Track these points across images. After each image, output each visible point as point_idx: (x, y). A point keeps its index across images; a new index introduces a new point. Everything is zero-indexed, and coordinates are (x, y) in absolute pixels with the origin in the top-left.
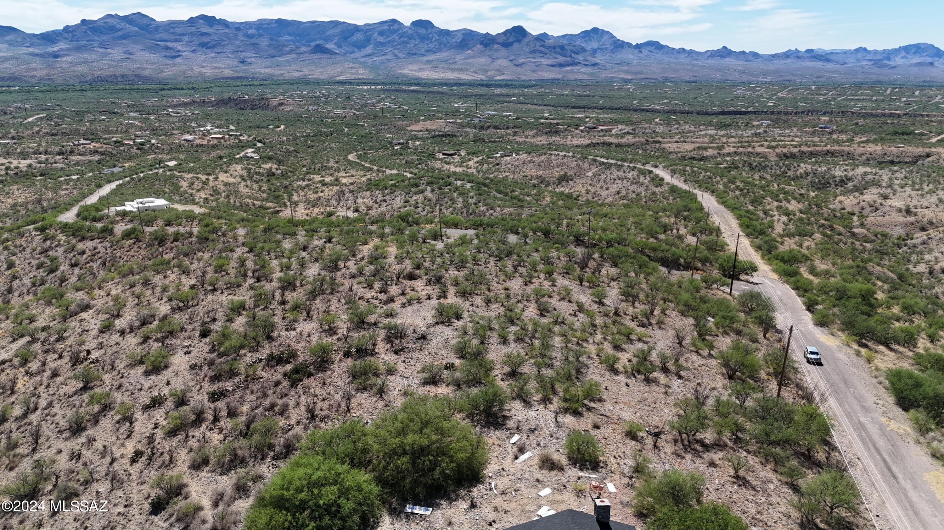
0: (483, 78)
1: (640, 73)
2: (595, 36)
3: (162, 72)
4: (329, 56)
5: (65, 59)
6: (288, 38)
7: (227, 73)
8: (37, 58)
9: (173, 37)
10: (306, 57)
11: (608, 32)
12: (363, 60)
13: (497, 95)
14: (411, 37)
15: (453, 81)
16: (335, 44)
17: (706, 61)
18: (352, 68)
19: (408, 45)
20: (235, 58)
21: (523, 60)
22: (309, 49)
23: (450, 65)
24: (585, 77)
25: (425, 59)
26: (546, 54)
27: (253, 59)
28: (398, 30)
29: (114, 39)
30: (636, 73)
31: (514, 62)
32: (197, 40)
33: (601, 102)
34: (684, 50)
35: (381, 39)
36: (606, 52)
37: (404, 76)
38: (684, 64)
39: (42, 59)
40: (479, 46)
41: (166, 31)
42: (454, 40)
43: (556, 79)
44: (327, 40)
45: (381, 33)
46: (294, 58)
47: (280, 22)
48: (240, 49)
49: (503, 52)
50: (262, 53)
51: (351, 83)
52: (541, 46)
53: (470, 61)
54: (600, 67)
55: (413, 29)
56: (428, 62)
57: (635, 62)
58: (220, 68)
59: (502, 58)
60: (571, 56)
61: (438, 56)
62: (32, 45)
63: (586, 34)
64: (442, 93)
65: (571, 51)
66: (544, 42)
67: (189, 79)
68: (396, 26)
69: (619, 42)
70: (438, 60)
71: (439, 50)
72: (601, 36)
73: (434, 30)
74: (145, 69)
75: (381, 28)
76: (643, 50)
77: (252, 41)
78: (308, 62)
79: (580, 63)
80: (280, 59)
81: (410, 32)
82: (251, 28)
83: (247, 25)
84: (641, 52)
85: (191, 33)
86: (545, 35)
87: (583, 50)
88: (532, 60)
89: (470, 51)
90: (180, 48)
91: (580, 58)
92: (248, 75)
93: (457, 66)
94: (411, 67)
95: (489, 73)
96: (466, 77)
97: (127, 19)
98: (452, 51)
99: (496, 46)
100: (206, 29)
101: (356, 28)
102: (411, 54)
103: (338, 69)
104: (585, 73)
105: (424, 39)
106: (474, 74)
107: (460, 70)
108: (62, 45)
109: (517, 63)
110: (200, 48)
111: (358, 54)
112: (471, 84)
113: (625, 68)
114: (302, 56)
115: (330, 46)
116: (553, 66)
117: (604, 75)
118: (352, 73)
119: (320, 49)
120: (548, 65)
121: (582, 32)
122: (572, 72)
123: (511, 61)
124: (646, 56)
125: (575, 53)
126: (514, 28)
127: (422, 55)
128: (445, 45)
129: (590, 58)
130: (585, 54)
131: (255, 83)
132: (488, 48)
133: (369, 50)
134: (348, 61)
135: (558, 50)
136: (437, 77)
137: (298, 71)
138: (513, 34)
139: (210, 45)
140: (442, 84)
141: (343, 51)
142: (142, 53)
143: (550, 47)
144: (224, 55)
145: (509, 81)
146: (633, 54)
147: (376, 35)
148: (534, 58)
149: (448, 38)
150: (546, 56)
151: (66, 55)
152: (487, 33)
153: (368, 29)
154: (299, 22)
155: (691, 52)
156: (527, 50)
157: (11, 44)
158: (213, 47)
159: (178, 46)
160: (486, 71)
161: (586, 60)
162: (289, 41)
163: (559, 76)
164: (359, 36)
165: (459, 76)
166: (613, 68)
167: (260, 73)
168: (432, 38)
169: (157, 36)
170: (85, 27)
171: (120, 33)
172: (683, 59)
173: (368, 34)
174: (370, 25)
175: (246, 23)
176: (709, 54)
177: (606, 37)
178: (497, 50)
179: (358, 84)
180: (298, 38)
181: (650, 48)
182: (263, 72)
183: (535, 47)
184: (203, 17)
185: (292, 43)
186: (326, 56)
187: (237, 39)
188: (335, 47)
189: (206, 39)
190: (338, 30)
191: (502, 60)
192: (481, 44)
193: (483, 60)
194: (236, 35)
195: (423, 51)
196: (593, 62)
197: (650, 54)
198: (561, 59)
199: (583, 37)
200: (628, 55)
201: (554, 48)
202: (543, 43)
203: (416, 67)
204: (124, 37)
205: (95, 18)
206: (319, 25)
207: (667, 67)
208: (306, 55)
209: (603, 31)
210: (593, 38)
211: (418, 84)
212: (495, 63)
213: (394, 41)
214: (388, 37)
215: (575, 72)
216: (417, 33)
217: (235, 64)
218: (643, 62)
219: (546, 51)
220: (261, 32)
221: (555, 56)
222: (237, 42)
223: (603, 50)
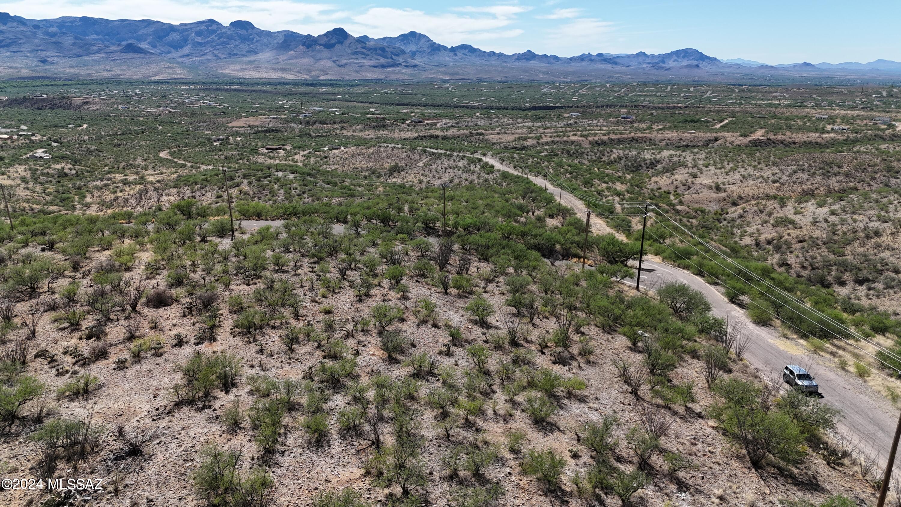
0: (308, 77)
1: (457, 74)
2: (413, 39)
4: (143, 55)
6: (96, 37)
7: (25, 72)
10: (116, 56)
11: (424, 36)
12: (181, 60)
13: (322, 93)
14: (230, 38)
15: (277, 81)
16: (149, 43)
17: (514, 63)
18: (169, 67)
19: (228, 46)
20: (34, 57)
21: (346, 61)
22: (119, 48)
23: (273, 65)
24: (406, 77)
25: (246, 59)
26: (368, 55)
27: (55, 59)
28: (216, 31)
30: (453, 74)
31: (337, 63)
33: (423, 99)
34: (494, 53)
35: (199, 39)
36: (424, 54)
37: (225, 75)
38: (495, 66)
40: (301, 47)
42: (275, 41)
43: (379, 80)
44: (140, 39)
45: (199, 34)
46: (103, 58)
47: (85, 19)
48: (40, 48)
49: (326, 53)
50: (66, 53)
51: (168, 83)
52: (362, 48)
53: (293, 61)
54: (420, 68)
55: (233, 29)
56: (250, 62)
57: (451, 65)
58: (16, 68)
59: (325, 59)
60: (392, 58)
61: (261, 56)
63: (404, 38)
64: (265, 92)
65: (392, 53)
66: (365, 44)
68: (214, 27)
69: (436, 46)
70: (261, 61)
71: (262, 51)
72: (419, 39)
73: (254, 31)
75: (198, 29)
76: (457, 53)
77: (53, 40)
78: (119, 61)
79: (400, 64)
80: (86, 58)
81: (229, 32)
82: (52, 26)
83: (48, 23)
84: (456, 55)
86: (365, 37)
87: (403, 52)
88: (355, 61)
89: (292, 52)
91: (400, 59)
92: (49, 75)
93: (280, 66)
94: (232, 67)
95: (313, 73)
96: (290, 77)
98: (274, 51)
99: (318, 47)
101: (171, 28)
102: (231, 55)
103: (152, 68)
104: (406, 74)
105: (245, 39)
106: (298, 74)
107: (284, 70)
109: (340, 64)
111: (174, 54)
112: (295, 84)
113: (443, 69)
114: (112, 55)
115: (144, 45)
116: (375, 67)
117: (423, 76)
118: (169, 73)
119: (131, 49)
120: (370, 66)
121: (400, 36)
122: (393, 72)
123: (334, 61)
124: (461, 59)
125: (395, 55)
126: (335, 30)
127: (244, 56)
128: (267, 46)
129: (409, 60)
130: (405, 56)
131: (58, 83)
132: (311, 49)
133: (186, 50)
134: (163, 61)
135: (379, 52)
136: (260, 77)
137: (107, 71)
138: (335, 36)
139: (3, 43)
140: (265, 84)
141: (158, 51)
143: (371, 49)
144: (21, 54)
145: (334, 80)
146: (449, 57)
147: (193, 35)
148: (357, 59)
149: (269, 38)
150: (368, 57)
152: (309, 35)
153: (184, 29)
154: (107, 22)
155: (501, 55)
156: (349, 51)
158: (8, 45)
160: (310, 71)
161: (407, 62)
162: (97, 40)
163: (382, 77)
164: (174, 36)
165: (283, 76)
166: (431, 69)
167: (64, 73)
168: (253, 38)
172: (493, 61)
173: (184, 33)
174: (186, 25)
175: (46, 21)
176: (516, 57)
177: (423, 41)
178: (319, 51)
179: (176, 84)
180: (107, 37)
181: (464, 51)
182: (67, 71)
183: (357, 48)
185: (100, 42)
186: (139, 55)
187: (36, 37)
188: (150, 47)
190: (151, 29)
191: (325, 61)
192: (303, 45)
193: (306, 61)
194: (35, 33)
195: (244, 52)
196: (413, 64)
197: (464, 56)
198: (382, 61)
199: (402, 40)
200: (446, 58)
201: (376, 49)
203: (237, 67)
206: (130, 24)
207: (480, 68)
208: (116, 54)
209: (420, 34)
210: (412, 41)
211: (241, 84)
212: (318, 64)
213: (213, 41)
214: (207, 37)
215: (397, 73)
216: (237, 33)
217: (35, 63)
218: (458, 64)
219: (368, 52)
220: (64, 30)
221: (376, 57)
222: (36, 41)
223: (420, 52)
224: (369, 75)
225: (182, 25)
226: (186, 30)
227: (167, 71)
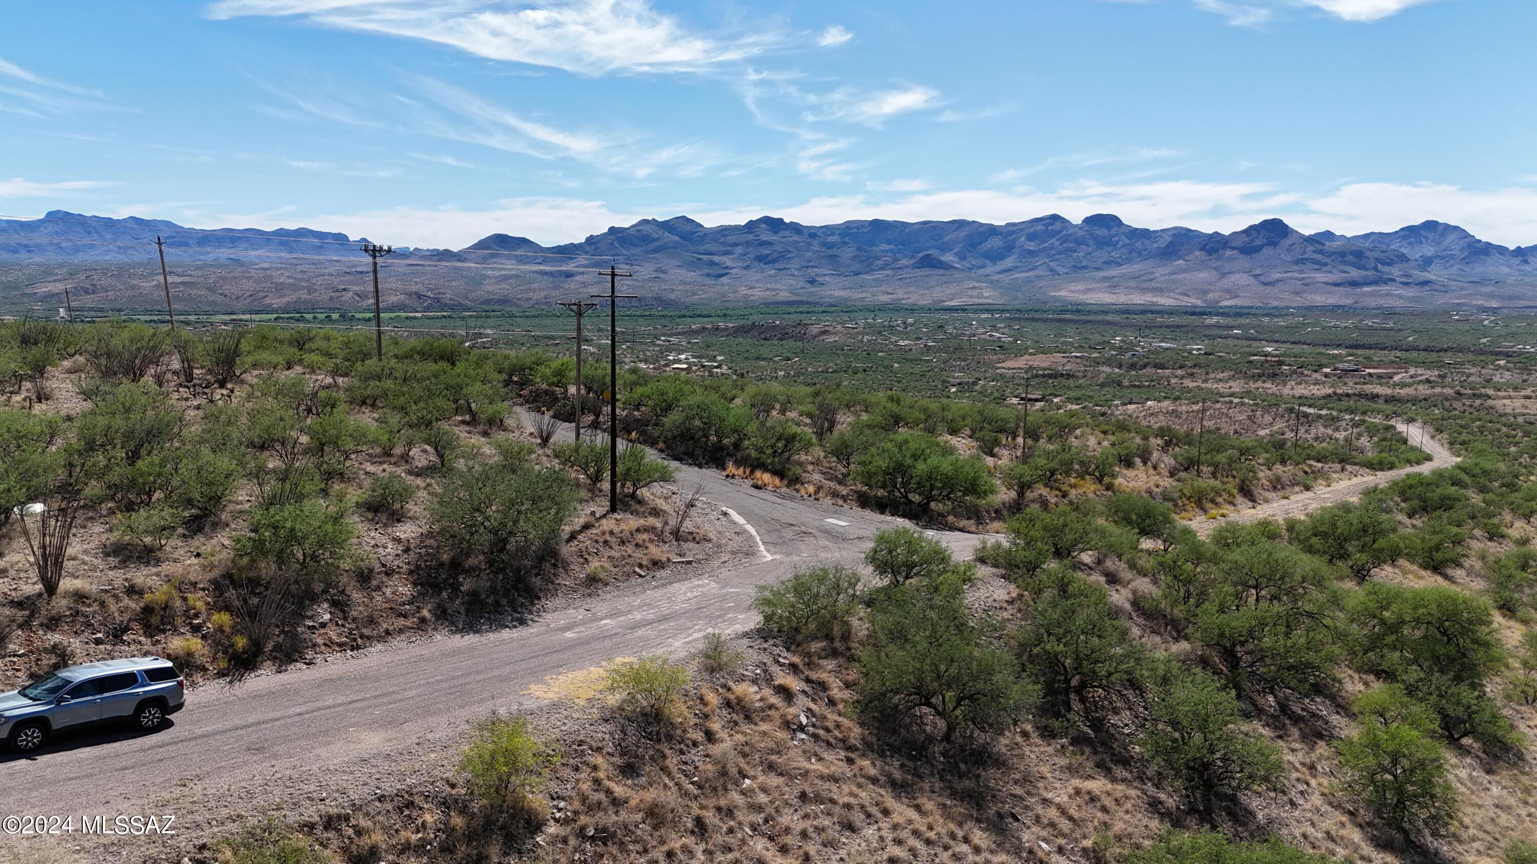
0: (1199, 303)
1: (1521, 298)
2: (1431, 236)
3: (694, 294)
4: (941, 271)
5: (578, 278)
6: (885, 247)
7: (783, 295)
8: (546, 277)
9: (722, 249)
10: (905, 274)
11: (1456, 228)
12: (996, 277)
13: (1208, 327)
14: (1080, 242)
15: (1140, 308)
16: (956, 254)
18: (974, 288)
19: (1075, 255)
20: (802, 276)
21: (1278, 276)
22: (912, 261)
23: (1141, 283)
24: (1398, 304)
25: (1100, 274)
26: (1326, 264)
27: (827, 278)
28: (1059, 232)
29: (646, 252)
30: (1511, 298)
31: (1262, 278)
32: (753, 252)
35: (1031, 246)
36: (1452, 262)
37: (1057, 299)
39: (551, 279)
40: (1198, 253)
41: (715, 240)
42: (1155, 245)
43: (1339, 307)
44: (944, 249)
45: (1031, 237)
46: (888, 276)
47: (876, 223)
48: (811, 264)
49: (1243, 262)
50: (842, 270)
52: (1315, 252)
53: (1179, 277)
54: (1437, 287)
55: (1086, 228)
56: (1105, 279)
57: (1511, 280)
58: (774, 290)
59: (1239, 272)
60: (1376, 269)
61: (1126, 269)
62: (545, 261)
63: (1410, 233)
64: (1109, 323)
65: (1377, 260)
66: (1323, 244)
67: (727, 304)
68: (1058, 226)
69: (1479, 246)
70: (1123, 277)
71: (1129, 261)
72: (1443, 235)
73: (1122, 230)
74: (672, 290)
75: (1032, 230)
77: (830, 252)
78: (907, 280)
79: (1394, 280)
80: (867, 277)
81: (1080, 233)
82: (833, 234)
83: (829, 230)
84: (1526, 262)
85: (747, 242)
86: (1328, 235)
87: (1403, 258)
88: (1297, 275)
89: (1181, 262)
90: (729, 263)
91: (1395, 271)
92: (812, 299)
93: (1154, 285)
94: (1073, 286)
95: (1211, 296)
96: (1166, 301)
97: (667, 226)
98: (1150, 261)
99: (1229, 253)
100: (766, 237)
101: (992, 230)
102: (1078, 268)
103: (951, 290)
104: (1400, 297)
105: (1102, 243)
106: (1180, 297)
107: (1159, 291)
108: (582, 259)
109: (1266, 281)
110: (756, 264)
111: (990, 269)
112: (1171, 312)
113: (1488, 289)
114: (900, 272)
115: (948, 258)
116: (1337, 285)
117: (1440, 301)
119: (929, 262)
120: (1327, 283)
121: (1402, 229)
122: (1370, 294)
123: (1255, 276)
125: (1384, 264)
126: (1265, 223)
127: (1097, 269)
128: (1140, 253)
129: (1415, 272)
130: (1405, 265)
131: (816, 309)
132: (1215, 256)
133: (1009, 262)
134: (973, 279)
135: (1350, 258)
136: (1113, 301)
137: (888, 293)
138: (1263, 232)
139: (770, 258)
140: (1119, 312)
141: (967, 265)
142: (678, 271)
143: (1334, 253)
144: (788, 272)
145: (1247, 307)
146: (1509, 266)
147: (1023, 239)
148: (1301, 271)
149: (1146, 241)
150: (1325, 269)
152: (1216, 233)
153: (1012, 230)
154: (904, 225)
156: (1288, 258)
157: (521, 260)
158: (774, 261)
159: (727, 261)
160: (1205, 292)
161: (1406, 276)
162: (886, 251)
163: (1348, 302)
164: (995, 242)
165: (1155, 300)
166: (1462, 289)
167: (831, 296)
168: (1118, 242)
169: (702, 248)
170: (612, 237)
171: (656, 244)
173: (1010, 238)
174: (1014, 224)
175: (827, 227)
177: (1452, 237)
178: (1230, 259)
179: (975, 311)
180: (900, 246)
182: (835, 295)
183: (1304, 252)
184: (767, 220)
185: (889, 254)
186: (937, 271)
187: (809, 250)
188: (956, 260)
189: (766, 251)
190: (962, 234)
191: (1238, 276)
192: (1201, 250)
193: (1202, 275)
194: (810, 244)
195: (1099, 263)
196: (1422, 279)
198: (1355, 273)
199: (1405, 237)
200: (1498, 268)
201: (1343, 254)
202: (1320, 247)
203: (1081, 286)
204: (657, 250)
205: (627, 225)
206: (934, 227)
208: (906, 270)
209: (1447, 226)
210: (1427, 238)
211: (1078, 312)
212: (1225, 280)
213: (1052, 248)
214: (1043, 242)
215: (1381, 295)
216: (1092, 234)
217: (801, 284)
218: (1527, 279)
219: (1326, 260)
220: (846, 239)
221: (1342, 268)
222: (809, 254)
223: (1444, 258)
224: (1320, 299)
225: (1008, 225)
226: (1013, 232)
227: (970, 293)
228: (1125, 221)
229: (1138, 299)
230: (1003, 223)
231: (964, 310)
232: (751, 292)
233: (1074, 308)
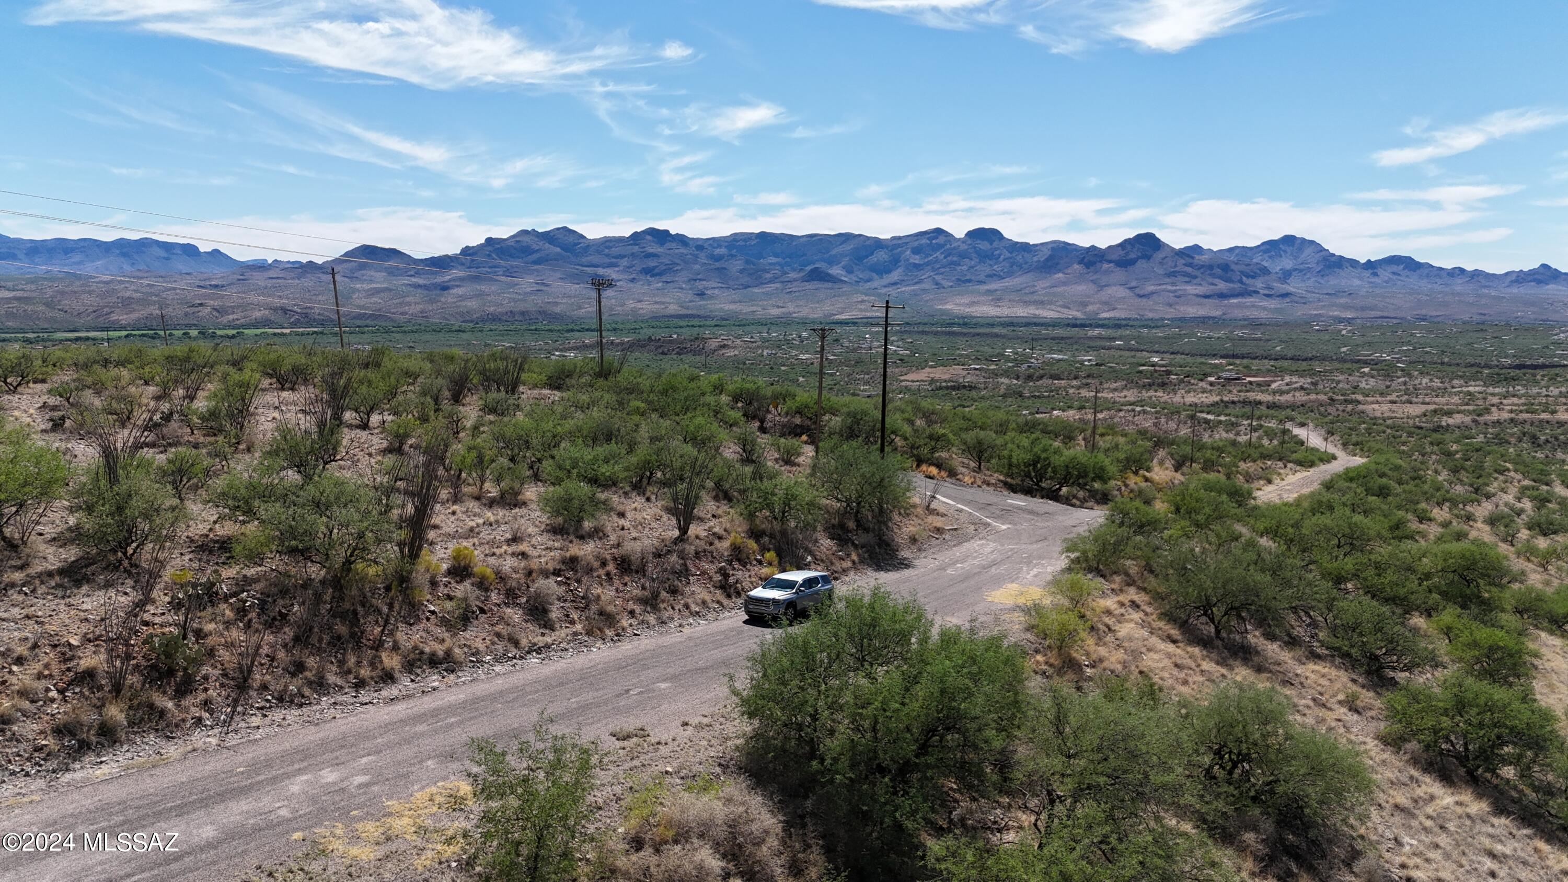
0: (1079, 315)
1: (1372, 309)
2: (1289, 249)
3: (580, 308)
4: (830, 285)
5: (455, 291)
6: (773, 260)
7: (673, 309)
8: (419, 291)
9: (607, 260)
10: (795, 286)
11: (1312, 242)
12: (884, 291)
13: (1091, 338)
14: (963, 255)
15: (1024, 321)
16: (843, 267)
17: (1509, 290)
18: (862, 302)
19: (959, 268)
20: (690, 289)
21: (1152, 288)
22: (802, 274)
23: (1024, 296)
24: (1263, 315)
25: (986, 287)
26: (1195, 277)
27: (716, 292)
28: (944, 245)
29: (527, 264)
30: (1363, 309)
31: (1137, 291)
32: (639, 265)
34: (1462, 270)
35: (916, 259)
36: (1308, 275)
37: (943, 312)
38: (1459, 294)
39: (425, 292)
40: (1076, 266)
41: (599, 252)
42: (1035, 259)
43: (1209, 318)
44: (832, 262)
45: (916, 251)
46: (776, 289)
47: (763, 236)
48: (699, 277)
49: (1119, 274)
50: (731, 283)
52: (1185, 265)
53: (1059, 289)
54: (1296, 299)
55: (969, 242)
56: (989, 292)
57: (1363, 292)
58: (663, 303)
59: (1115, 285)
60: (1241, 282)
61: (1008, 283)
62: (417, 273)
63: (1271, 247)
65: (1242, 272)
66: (1193, 258)
67: (616, 318)
68: (941, 239)
69: (1333, 259)
70: (1005, 290)
71: (1010, 274)
72: (1301, 249)
73: (1003, 243)
74: (557, 304)
75: (916, 244)
76: (1380, 271)
77: (717, 265)
78: (796, 293)
79: (1258, 292)
80: (756, 290)
81: (964, 247)
82: (720, 246)
83: (715, 242)
84: (1375, 274)
85: (633, 254)
86: (1196, 248)
87: (1265, 271)
88: (1169, 287)
89: (1060, 275)
90: (614, 276)
91: (1259, 284)
92: (702, 312)
93: (1036, 297)
94: (959, 300)
95: (1090, 308)
96: (1048, 314)
97: (549, 237)
98: (1029, 275)
99: (1106, 266)
100: (653, 248)
101: (878, 244)
102: (962, 281)
103: (841, 303)
104: (1264, 308)
105: (984, 257)
106: (1062, 310)
107: (1041, 303)
108: (457, 273)
109: (1141, 293)
110: (642, 277)
111: (877, 283)
112: (1054, 324)
113: (1343, 301)
114: (790, 285)
115: (836, 271)
116: (1206, 297)
117: (1300, 312)
118: (861, 310)
119: (817, 276)
120: (1197, 296)
121: (1263, 244)
122: (1239, 306)
123: (1130, 288)
124: (1387, 282)
125: (1248, 276)
126: (1139, 237)
127: (981, 282)
128: (1021, 267)
129: (1276, 285)
130: (1267, 278)
131: (708, 323)
132: (1092, 268)
133: (895, 276)
134: (858, 292)
135: (1218, 271)
136: (998, 314)
137: (778, 307)
138: (1137, 246)
139: (656, 271)
140: (1004, 324)
141: (855, 279)
142: (561, 283)
143: (1203, 266)
144: (676, 285)
145: (1125, 319)
146: (1361, 278)
147: (908, 252)
148: (1173, 284)
149: (1026, 255)
150: (1195, 281)
151: (458, 286)
152: (1093, 247)
153: (898, 243)
154: (792, 237)
155: (1477, 274)
156: (1161, 271)
157: (392, 272)
158: (660, 274)
159: (612, 273)
160: (1084, 305)
161: (1269, 288)
162: (774, 264)
163: (1218, 313)
164: (881, 256)
165: (1037, 312)
166: (1319, 300)
167: (721, 310)
168: (1000, 255)
169: (585, 260)
170: (490, 248)
171: (535, 256)
172: (1458, 285)
173: (896, 251)
174: (899, 238)
175: (713, 239)
176: (1514, 277)
177: (1308, 251)
178: (1107, 272)
180: (788, 259)
181: (1394, 268)
182: (726, 308)
183: (1176, 266)
184: (652, 232)
185: (778, 267)
186: (825, 285)
187: (696, 262)
188: (844, 273)
189: (652, 263)
190: (848, 247)
191: (1115, 288)
192: (1079, 263)
193: (1081, 288)
194: (696, 257)
195: (982, 277)
196: (1282, 292)
197: (1395, 277)
198: (1222, 286)
199: (1265, 252)
200: (1355, 282)
201: (1211, 267)
202: (1190, 260)
203: (966, 300)
204: (537, 262)
205: (505, 237)
206: (821, 240)
207: (1425, 298)
208: (795, 284)
209: (1303, 240)
210: (1285, 251)
211: (964, 324)
212: (1103, 293)
213: (937, 261)
214: (928, 255)
215: (1247, 307)
216: (975, 248)
217: (690, 297)
218: (1378, 291)
219: (1195, 273)
220: (734, 252)
221: (1211, 280)
222: (697, 267)
223: (1302, 271)
224: (1192, 311)
225: (894, 238)
226: (899, 246)
227: (859, 306)
228: (1006, 235)
229: (1021, 312)
230: (888, 236)
231: (855, 324)
232: (639, 305)
233: (961, 321)
